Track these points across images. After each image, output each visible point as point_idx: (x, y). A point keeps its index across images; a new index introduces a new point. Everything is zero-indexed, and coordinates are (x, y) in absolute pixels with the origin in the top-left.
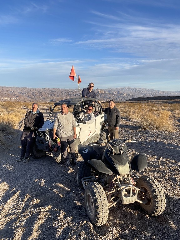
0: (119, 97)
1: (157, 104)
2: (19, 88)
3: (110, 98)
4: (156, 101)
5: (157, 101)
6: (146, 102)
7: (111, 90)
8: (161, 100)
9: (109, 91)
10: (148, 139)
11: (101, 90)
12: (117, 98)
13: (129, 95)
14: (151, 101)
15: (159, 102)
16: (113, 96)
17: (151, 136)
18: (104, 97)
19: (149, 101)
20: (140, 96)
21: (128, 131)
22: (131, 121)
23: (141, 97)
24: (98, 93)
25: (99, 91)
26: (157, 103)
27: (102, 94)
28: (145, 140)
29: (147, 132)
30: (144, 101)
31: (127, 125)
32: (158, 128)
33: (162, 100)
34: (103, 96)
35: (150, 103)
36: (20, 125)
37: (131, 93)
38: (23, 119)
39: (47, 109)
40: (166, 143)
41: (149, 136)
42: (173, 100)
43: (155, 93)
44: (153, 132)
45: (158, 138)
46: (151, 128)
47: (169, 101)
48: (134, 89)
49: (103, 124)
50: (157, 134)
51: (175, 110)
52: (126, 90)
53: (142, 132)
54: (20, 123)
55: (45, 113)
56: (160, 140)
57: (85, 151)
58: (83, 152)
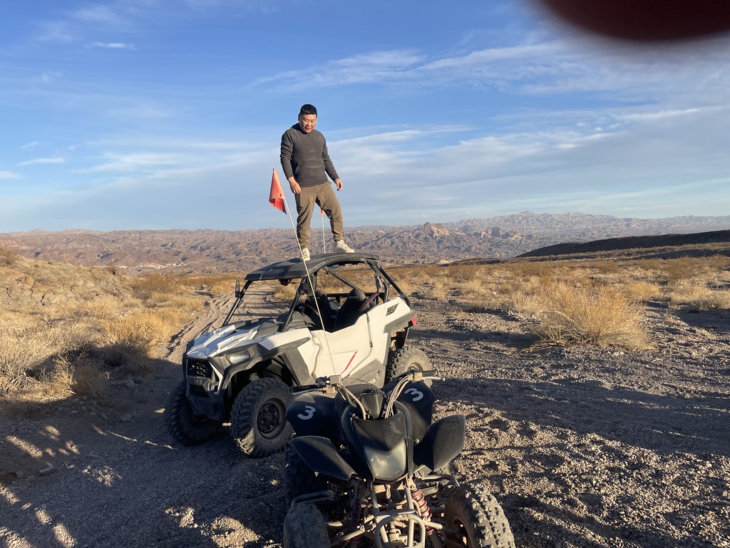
0: (497, 245)
1: (621, 263)
2: (190, 233)
3: (468, 250)
4: (621, 251)
5: (626, 251)
6: (587, 257)
7: (470, 224)
8: (636, 250)
9: (465, 229)
10: (553, 375)
11: (439, 225)
12: (491, 250)
13: (530, 237)
14: (603, 253)
15: (629, 255)
16: (480, 244)
17: (565, 366)
18: (449, 248)
19: (596, 253)
20: (567, 240)
21: (498, 350)
22: (517, 320)
23: (571, 241)
24: (431, 235)
25: (434, 229)
26: (623, 260)
27: (443, 237)
28: (543, 378)
29: (557, 353)
30: (582, 254)
31: (498, 334)
32: (592, 338)
33: (641, 249)
34: (447, 244)
35: (600, 259)
36: (172, 346)
37: (535, 230)
38: (186, 327)
39: (268, 294)
40: (608, 385)
41: (558, 367)
42: (677, 248)
43: (615, 225)
44: (576, 352)
45: (585, 369)
46: (571, 339)
47: (664, 250)
48: (546, 216)
49: (400, 330)
50: (588, 358)
51: (676, 277)
52: (520, 222)
53: (542, 352)
54: (174, 338)
55: (258, 306)
56: (590, 377)
57: (307, 414)
58: (300, 416)
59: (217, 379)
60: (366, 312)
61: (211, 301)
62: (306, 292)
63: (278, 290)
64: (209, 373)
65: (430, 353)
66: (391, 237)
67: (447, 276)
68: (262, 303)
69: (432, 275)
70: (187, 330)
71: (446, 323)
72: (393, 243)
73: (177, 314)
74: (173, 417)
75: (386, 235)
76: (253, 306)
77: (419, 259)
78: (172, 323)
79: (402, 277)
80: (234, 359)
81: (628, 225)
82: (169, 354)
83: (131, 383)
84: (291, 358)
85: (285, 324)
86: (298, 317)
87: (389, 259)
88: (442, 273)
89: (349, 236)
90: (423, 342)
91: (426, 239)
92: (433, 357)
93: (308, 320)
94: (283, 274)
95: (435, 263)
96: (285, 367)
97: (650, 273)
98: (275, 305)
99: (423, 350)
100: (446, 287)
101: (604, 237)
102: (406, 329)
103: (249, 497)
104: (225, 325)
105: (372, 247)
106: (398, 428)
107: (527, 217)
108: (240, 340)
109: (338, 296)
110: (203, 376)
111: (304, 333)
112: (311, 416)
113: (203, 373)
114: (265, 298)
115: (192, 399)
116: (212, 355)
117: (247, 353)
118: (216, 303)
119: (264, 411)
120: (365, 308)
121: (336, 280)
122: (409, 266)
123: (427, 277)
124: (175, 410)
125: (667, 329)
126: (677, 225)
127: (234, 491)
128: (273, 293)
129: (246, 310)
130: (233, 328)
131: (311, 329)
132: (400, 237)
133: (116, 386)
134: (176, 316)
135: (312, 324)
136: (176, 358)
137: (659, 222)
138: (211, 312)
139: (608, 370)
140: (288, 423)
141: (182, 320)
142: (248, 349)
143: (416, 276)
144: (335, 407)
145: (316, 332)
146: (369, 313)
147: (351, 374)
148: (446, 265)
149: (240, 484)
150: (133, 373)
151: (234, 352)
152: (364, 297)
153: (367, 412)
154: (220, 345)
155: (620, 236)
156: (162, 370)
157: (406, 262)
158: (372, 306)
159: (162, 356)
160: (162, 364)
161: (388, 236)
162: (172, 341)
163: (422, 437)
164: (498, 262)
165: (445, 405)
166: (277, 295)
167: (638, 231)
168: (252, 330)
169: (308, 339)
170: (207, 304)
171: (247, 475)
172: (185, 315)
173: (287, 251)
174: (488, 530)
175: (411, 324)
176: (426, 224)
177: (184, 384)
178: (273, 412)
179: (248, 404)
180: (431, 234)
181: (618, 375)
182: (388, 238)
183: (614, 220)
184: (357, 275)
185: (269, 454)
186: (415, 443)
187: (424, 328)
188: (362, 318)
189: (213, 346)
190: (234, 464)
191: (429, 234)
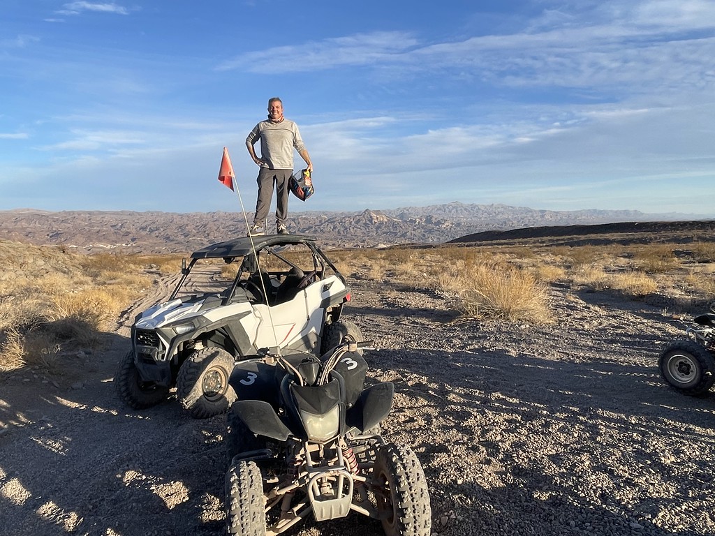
0: (430, 231)
1: (536, 250)
2: (139, 214)
3: (404, 235)
4: (536, 239)
5: (539, 239)
6: (507, 244)
7: (406, 212)
8: (549, 238)
9: (402, 216)
10: (469, 345)
11: (378, 212)
12: (424, 235)
13: (459, 225)
14: (520, 240)
15: (543, 242)
16: (414, 230)
17: (480, 338)
18: (387, 233)
19: (516, 240)
20: (491, 228)
21: (424, 324)
22: (442, 299)
23: (494, 229)
24: (371, 221)
25: (374, 215)
26: (538, 247)
27: (382, 223)
28: (459, 348)
29: (474, 326)
30: (503, 241)
31: (425, 310)
32: (504, 313)
33: (552, 238)
34: (385, 230)
35: (519, 245)
36: (122, 321)
37: (464, 218)
38: (135, 304)
39: (215, 273)
40: (513, 353)
41: (474, 338)
42: (583, 237)
43: (532, 216)
44: (490, 325)
45: (497, 340)
46: (487, 314)
47: (570, 239)
48: (473, 206)
49: (335, 306)
50: (499, 331)
51: (579, 262)
52: (450, 212)
53: (461, 326)
54: (124, 313)
55: (206, 284)
56: (499, 346)
57: (249, 380)
58: (242, 382)
59: (164, 348)
60: (304, 288)
61: (159, 280)
62: (248, 269)
63: (224, 270)
64: (157, 342)
65: (364, 327)
66: (334, 222)
67: (384, 259)
68: (210, 282)
69: (370, 258)
70: (136, 306)
71: (380, 301)
72: (335, 228)
73: (127, 291)
74: (122, 383)
75: (329, 220)
76: (201, 284)
77: (359, 243)
78: (122, 300)
79: (343, 260)
80: (180, 329)
81: (542, 216)
82: (119, 328)
83: (82, 354)
84: (233, 330)
85: (228, 299)
86: (240, 292)
87: (331, 242)
88: (379, 256)
89: (294, 220)
90: (358, 318)
91: (366, 224)
92: (366, 331)
93: (250, 295)
94: (227, 253)
95: (374, 246)
96: (228, 337)
97: (558, 259)
98: (221, 284)
99: (358, 325)
100: (382, 269)
101: (522, 227)
102: (341, 304)
103: (194, 452)
104: (172, 299)
105: (315, 231)
106: (333, 394)
107: (456, 207)
108: (186, 313)
109: (279, 274)
110: (150, 345)
111: (246, 306)
112: (252, 381)
113: (151, 342)
114: (212, 277)
115: (140, 366)
116: (159, 326)
117: (192, 324)
118: (164, 281)
119: (208, 377)
120: (303, 285)
121: (280, 261)
122: (350, 249)
123: (365, 259)
124: (123, 377)
125: (567, 306)
126: (584, 217)
127: (180, 447)
128: (220, 273)
129: (193, 288)
130: (179, 302)
131: (252, 303)
132: (341, 222)
133: (67, 357)
134: (125, 292)
135: (253, 299)
136: (125, 332)
137: (569, 214)
138: (159, 289)
139: (515, 341)
140: (230, 387)
141: (131, 297)
142: (193, 321)
143: (355, 258)
144: (276, 374)
145: (256, 306)
146: (306, 289)
147: (289, 345)
148: (384, 249)
149: (185, 441)
150: (83, 345)
151: (181, 323)
152: (303, 275)
153: (304, 380)
154: (166, 317)
155: (536, 226)
156: (112, 342)
157: (347, 246)
158: (309, 283)
159: (112, 330)
160: (111, 338)
161: (330, 221)
162: (121, 316)
163: (354, 402)
164: (430, 246)
165: (374, 371)
166: (224, 275)
167: (550, 221)
168: (197, 304)
169: (250, 312)
170: (156, 282)
171: (192, 433)
172: (134, 292)
173: (234, 233)
174: (403, 478)
175: (345, 300)
176: (366, 210)
177: (133, 353)
178: (217, 378)
179: (193, 370)
180: (371, 219)
181: (523, 345)
182: (331, 222)
183: (531, 211)
184: (300, 257)
185: (212, 416)
186: (348, 407)
187: (361, 305)
188: (301, 294)
189: (160, 318)
190: (180, 425)
191: (369, 220)
